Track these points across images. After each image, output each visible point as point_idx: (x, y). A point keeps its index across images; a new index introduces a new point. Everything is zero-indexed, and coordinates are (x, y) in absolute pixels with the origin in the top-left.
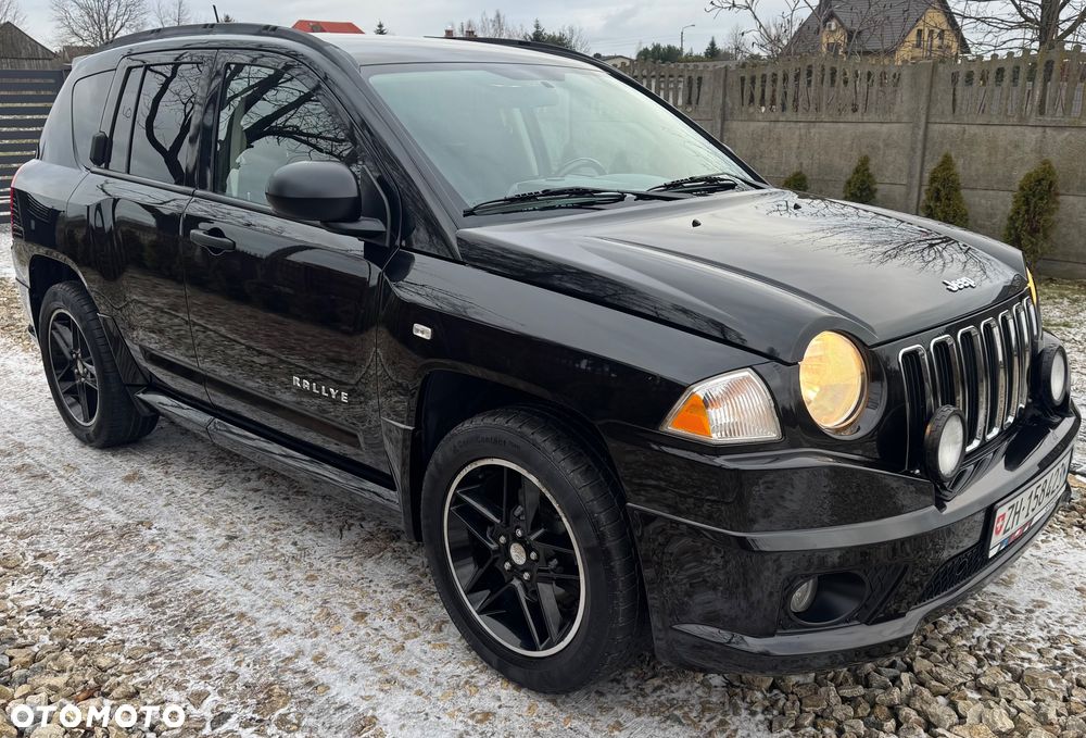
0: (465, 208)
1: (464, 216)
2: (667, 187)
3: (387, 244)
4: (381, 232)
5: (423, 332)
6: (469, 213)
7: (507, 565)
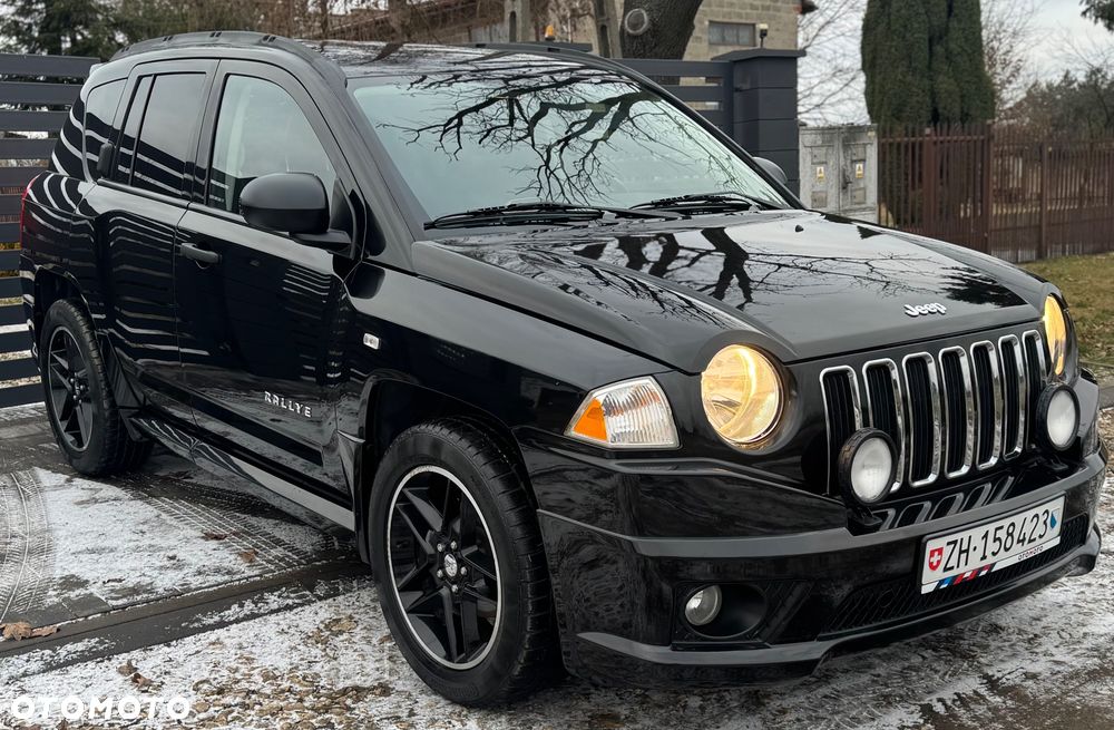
0: (427, 221)
1: (426, 229)
2: (656, 205)
3: (351, 256)
4: (346, 245)
5: (372, 341)
6: (430, 226)
7: (440, 573)
